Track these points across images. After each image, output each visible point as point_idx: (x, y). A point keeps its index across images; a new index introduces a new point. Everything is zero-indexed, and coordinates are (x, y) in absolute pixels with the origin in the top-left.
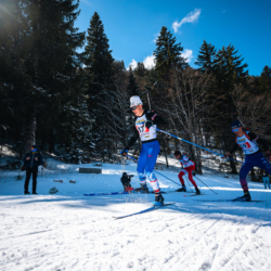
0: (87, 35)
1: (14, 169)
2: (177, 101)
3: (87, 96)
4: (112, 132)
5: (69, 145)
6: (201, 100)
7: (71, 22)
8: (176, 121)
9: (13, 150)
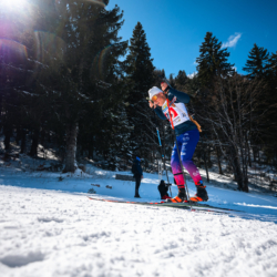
0: (129, 44)
1: (56, 171)
2: (222, 111)
3: (127, 104)
4: (150, 141)
5: (107, 152)
6: (249, 108)
7: (115, 32)
8: (220, 131)
9: (56, 154)
